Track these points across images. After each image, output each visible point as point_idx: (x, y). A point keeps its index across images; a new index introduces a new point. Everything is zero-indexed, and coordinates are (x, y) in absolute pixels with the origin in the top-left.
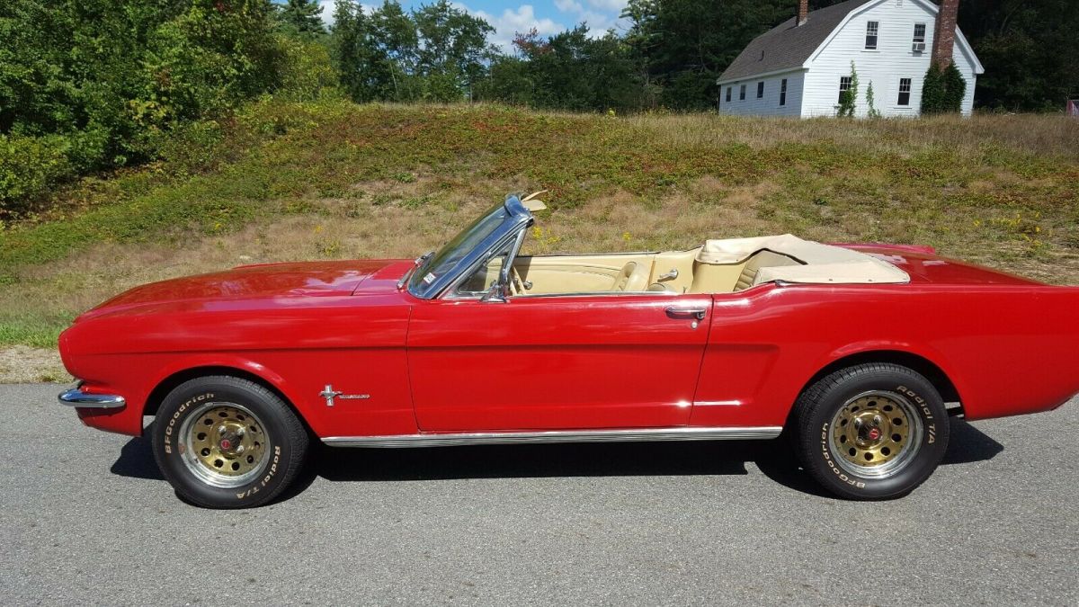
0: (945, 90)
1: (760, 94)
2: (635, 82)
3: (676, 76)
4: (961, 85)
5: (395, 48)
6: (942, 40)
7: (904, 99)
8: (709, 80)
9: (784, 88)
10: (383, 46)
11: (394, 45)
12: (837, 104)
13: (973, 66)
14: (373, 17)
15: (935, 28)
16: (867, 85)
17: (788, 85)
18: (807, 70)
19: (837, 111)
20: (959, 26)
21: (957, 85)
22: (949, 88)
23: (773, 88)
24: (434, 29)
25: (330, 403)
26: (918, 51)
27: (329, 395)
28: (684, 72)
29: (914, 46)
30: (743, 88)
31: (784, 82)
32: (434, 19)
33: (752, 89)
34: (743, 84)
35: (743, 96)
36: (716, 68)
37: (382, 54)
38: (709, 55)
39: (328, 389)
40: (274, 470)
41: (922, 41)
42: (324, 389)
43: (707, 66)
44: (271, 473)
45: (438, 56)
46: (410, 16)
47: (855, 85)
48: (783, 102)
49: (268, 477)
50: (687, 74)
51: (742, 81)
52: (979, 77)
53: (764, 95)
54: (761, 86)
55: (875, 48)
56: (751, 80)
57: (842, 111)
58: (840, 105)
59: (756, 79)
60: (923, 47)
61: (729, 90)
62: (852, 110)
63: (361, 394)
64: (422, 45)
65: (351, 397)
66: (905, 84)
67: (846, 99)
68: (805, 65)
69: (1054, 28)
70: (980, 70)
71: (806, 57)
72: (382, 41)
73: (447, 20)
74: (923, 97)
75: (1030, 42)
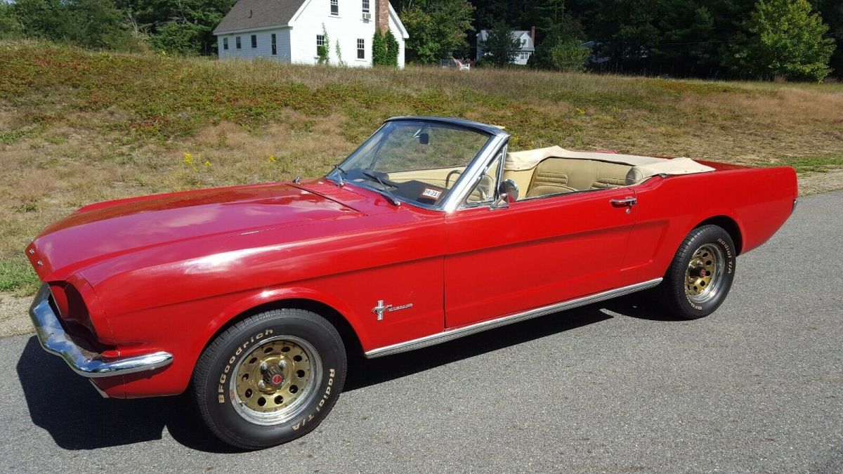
0: (387, 49)
1: (254, 44)
2: (121, 28)
3: (161, 26)
4: (397, 46)
6: (381, 12)
7: (361, 54)
8: (191, 31)
9: (274, 41)
12: (316, 56)
13: (402, 33)
15: (376, 3)
16: (336, 42)
17: (277, 39)
18: (291, 28)
19: (317, 61)
20: (391, 4)
21: (393, 45)
22: (389, 47)
23: (264, 40)
25: (380, 318)
26: (366, 20)
27: (381, 310)
28: (169, 23)
29: (364, 15)
30: (238, 39)
31: (274, 36)
33: (246, 40)
34: (239, 36)
35: (239, 46)
36: (196, 22)
38: (189, 10)
39: (381, 306)
40: (328, 392)
41: (368, 11)
42: (377, 305)
43: (188, 20)
44: (325, 397)
47: (327, 42)
48: (274, 52)
49: (323, 401)
50: (173, 25)
51: (236, 33)
52: (406, 40)
53: (257, 45)
54: (254, 38)
55: (337, 15)
56: (245, 33)
57: (320, 61)
58: (319, 57)
59: (249, 32)
60: (369, 16)
61: (225, 40)
62: (327, 61)
63: (405, 304)
65: (398, 308)
66: (361, 42)
67: (322, 52)
68: (290, 24)
69: (440, 9)
70: (407, 36)
71: (290, 18)
74: (373, 53)
75: (428, 18)
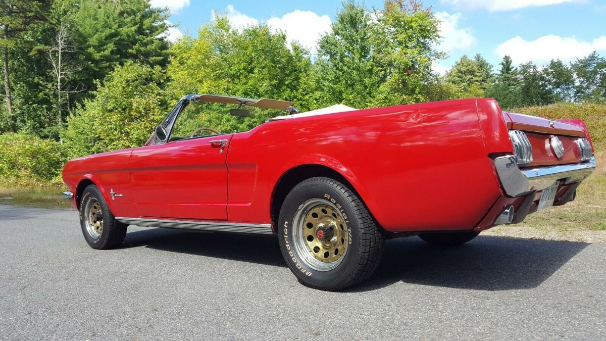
5: (558, 87)
10: (550, 87)
11: (557, 85)
14: (543, 71)
24: (585, 72)
25: (113, 198)
27: (112, 194)
32: (585, 66)
37: (550, 92)
42: (111, 191)
45: (588, 88)
46: (569, 67)
64: (577, 83)
65: (118, 195)
72: (550, 84)
73: (595, 65)
